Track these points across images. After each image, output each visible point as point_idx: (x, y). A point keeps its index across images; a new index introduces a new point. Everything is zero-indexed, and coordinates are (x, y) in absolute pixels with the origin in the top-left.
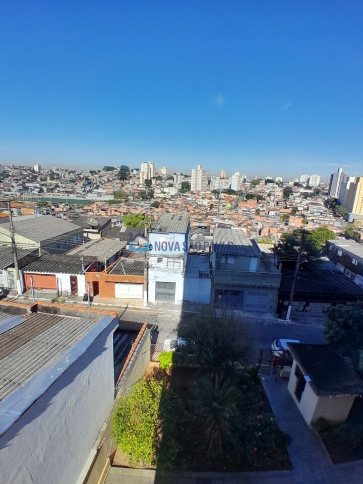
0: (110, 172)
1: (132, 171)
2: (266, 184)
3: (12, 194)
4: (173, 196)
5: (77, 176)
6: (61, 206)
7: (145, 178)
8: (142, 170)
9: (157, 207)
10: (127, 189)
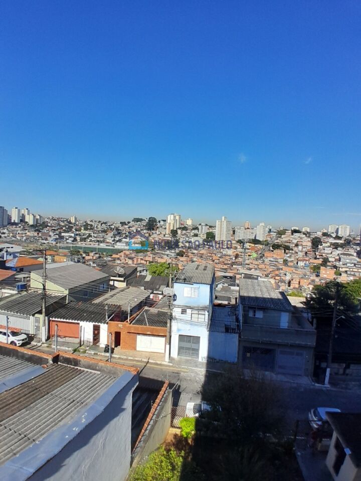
0: (139, 223)
1: (159, 222)
2: (292, 234)
3: (48, 243)
5: (108, 227)
6: (92, 254)
7: (172, 228)
8: (169, 221)
9: (182, 256)
10: (153, 238)
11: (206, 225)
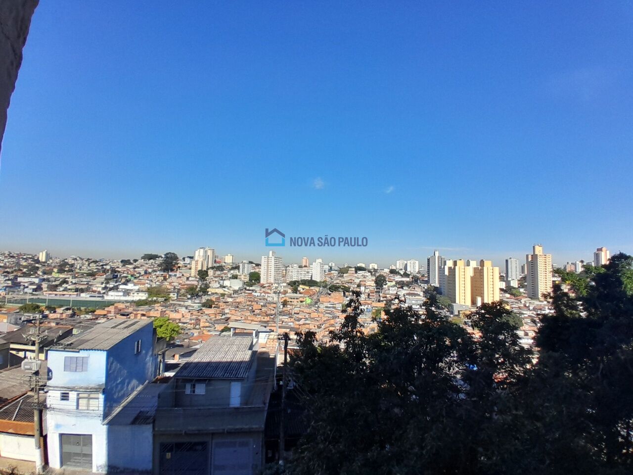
0: (152, 261)
1: (184, 259)
2: (356, 272)
4: (235, 292)
5: (100, 268)
6: (60, 310)
7: (199, 268)
8: (196, 258)
9: (210, 307)
10: (170, 283)
11: (251, 263)
